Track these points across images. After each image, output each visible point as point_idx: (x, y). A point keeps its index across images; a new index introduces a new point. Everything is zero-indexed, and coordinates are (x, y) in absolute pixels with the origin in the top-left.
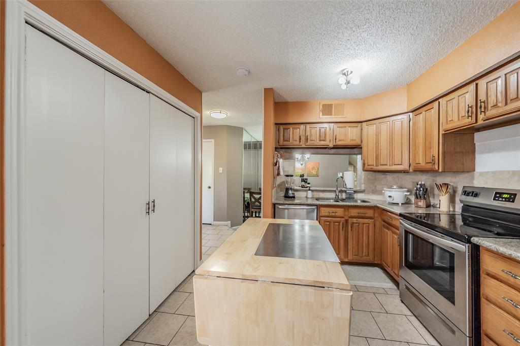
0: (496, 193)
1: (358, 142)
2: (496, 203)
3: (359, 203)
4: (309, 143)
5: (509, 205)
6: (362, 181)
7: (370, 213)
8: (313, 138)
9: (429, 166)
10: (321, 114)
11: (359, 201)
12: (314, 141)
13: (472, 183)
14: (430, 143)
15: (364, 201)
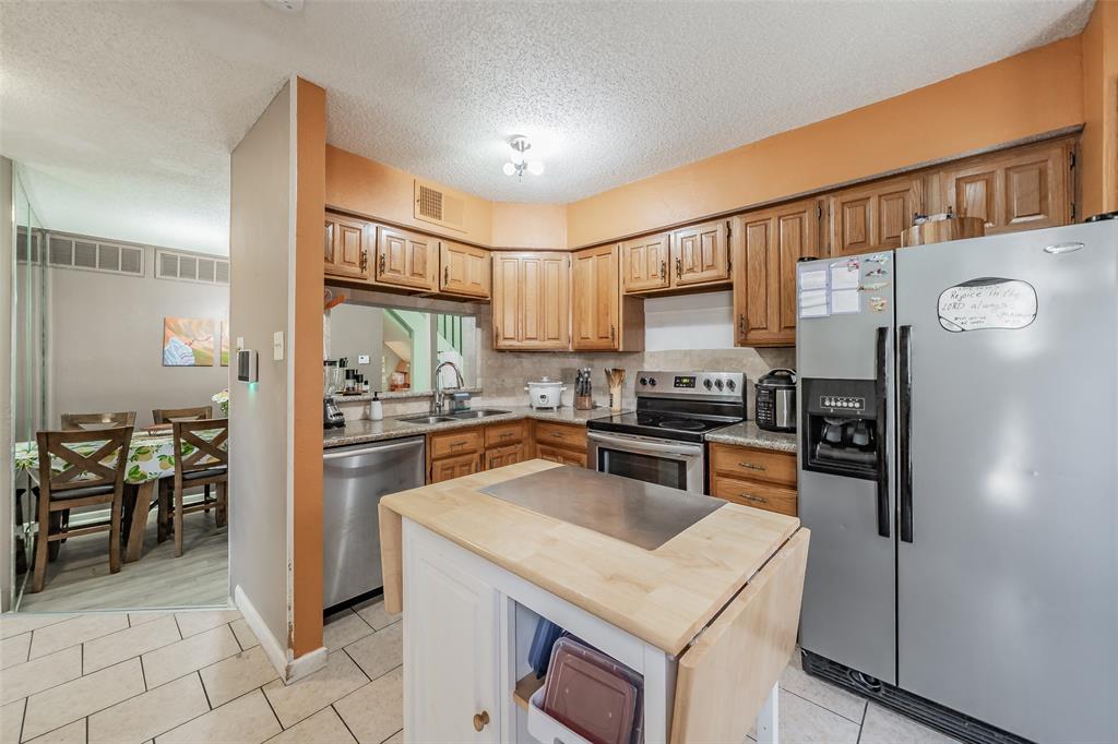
0: (676, 378)
1: (484, 290)
2: (678, 391)
3: (481, 419)
4: (388, 275)
5: (690, 391)
6: (478, 372)
7: (517, 432)
8: (397, 264)
9: (604, 343)
10: (418, 209)
11: (480, 414)
12: (399, 272)
13: (642, 367)
14: (606, 306)
15: (489, 413)
